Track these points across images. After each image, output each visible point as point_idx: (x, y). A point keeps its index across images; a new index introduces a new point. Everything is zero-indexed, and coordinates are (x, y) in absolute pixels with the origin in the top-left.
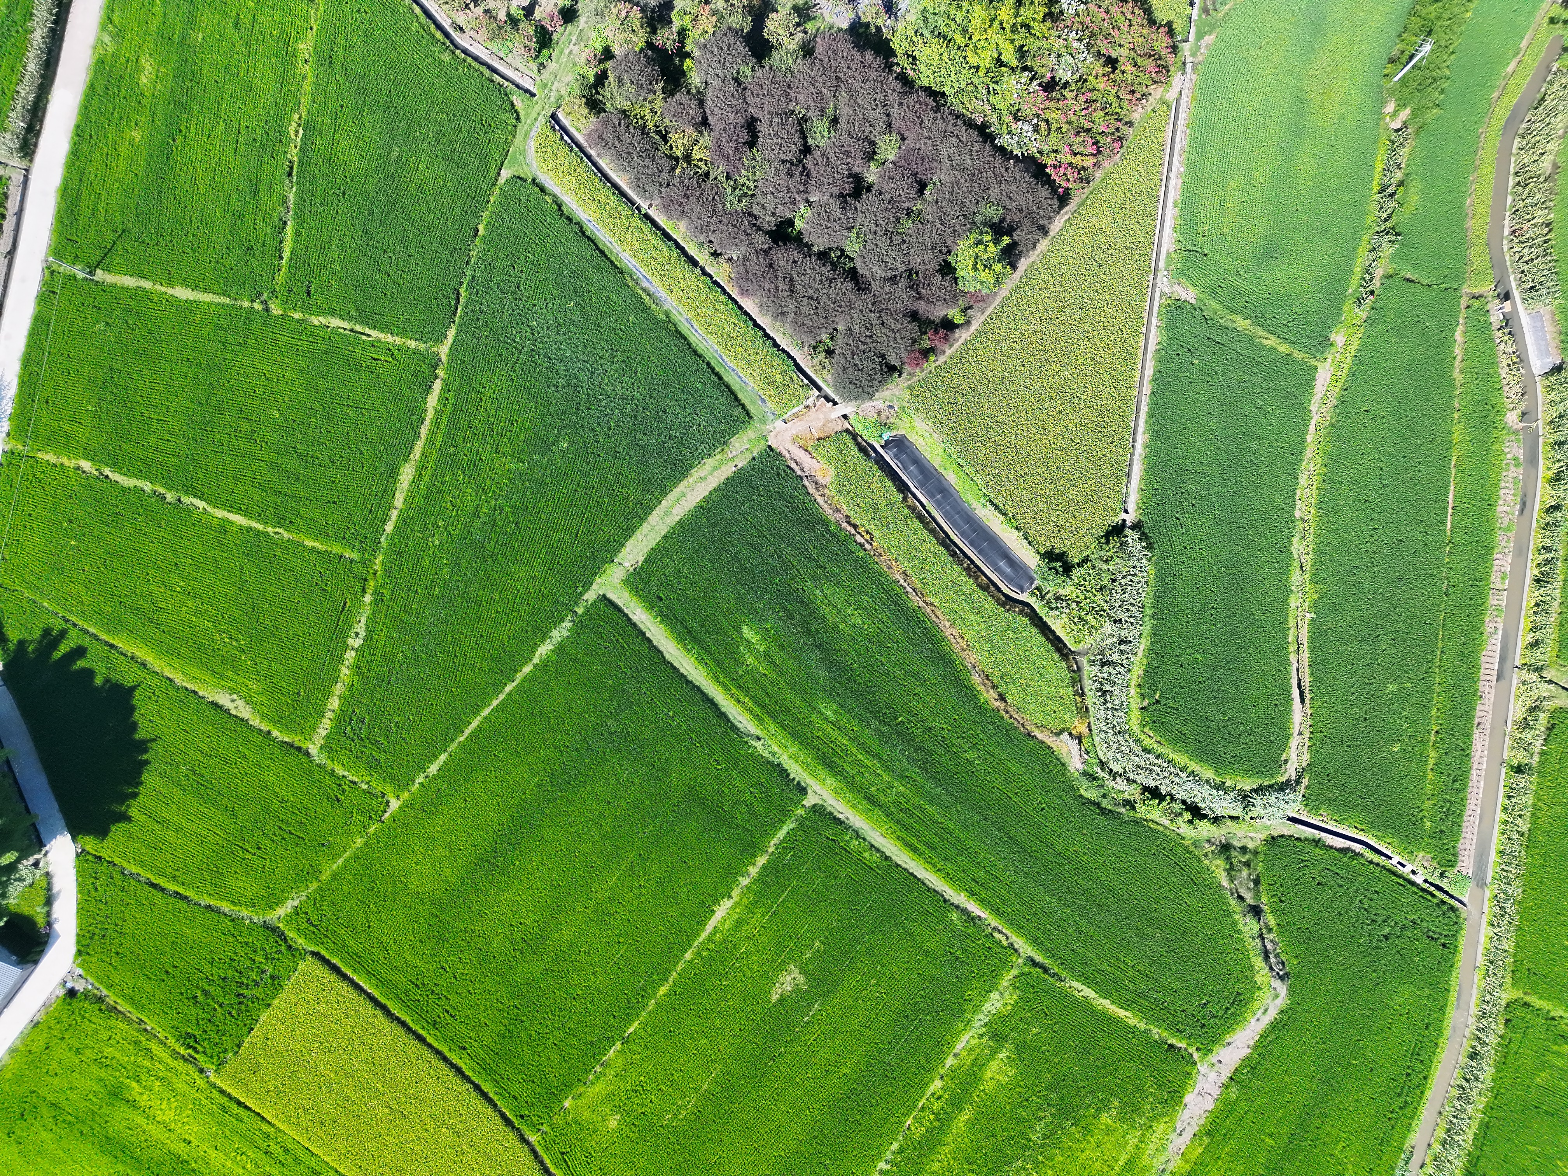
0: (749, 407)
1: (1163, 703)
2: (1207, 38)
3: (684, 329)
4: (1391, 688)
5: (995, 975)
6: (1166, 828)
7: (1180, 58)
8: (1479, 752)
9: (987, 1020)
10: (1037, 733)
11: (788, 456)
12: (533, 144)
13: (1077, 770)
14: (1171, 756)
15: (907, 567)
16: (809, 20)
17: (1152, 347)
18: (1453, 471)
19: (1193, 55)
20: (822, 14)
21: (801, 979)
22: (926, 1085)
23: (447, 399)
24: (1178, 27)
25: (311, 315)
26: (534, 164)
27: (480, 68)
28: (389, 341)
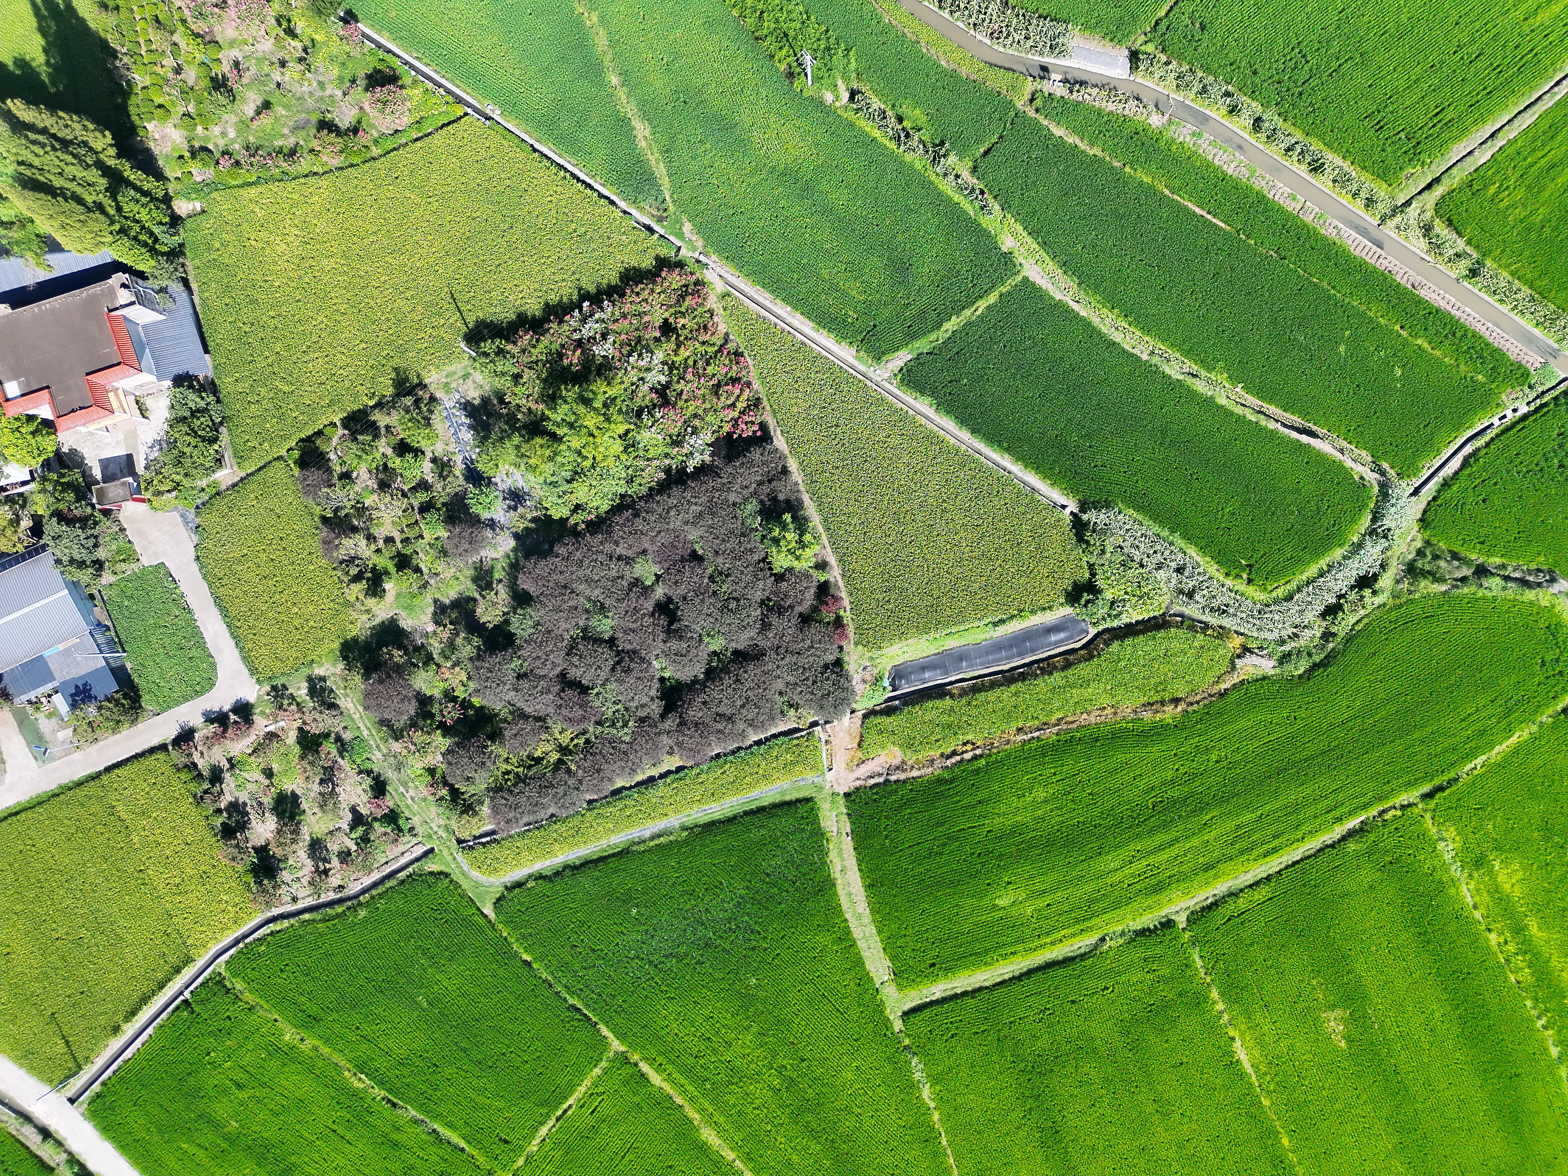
0: (801, 795)
1: (1252, 562)
2: (684, 229)
3: (704, 819)
4: (1342, 349)
5: (1422, 836)
6: (1367, 616)
7: (691, 263)
8: (1438, 298)
9: (1459, 864)
10: (1223, 686)
11: (861, 782)
12: (475, 874)
13: (1274, 667)
14: (1304, 578)
15: (1014, 726)
16: (491, 573)
17: (930, 412)
18: (1176, 197)
19: (694, 249)
20: (492, 559)
21: (1338, 1012)
22: (1488, 947)
23: (661, 1065)
24: (664, 252)
25: (527, 1150)
26: (492, 880)
27: (386, 886)
28: (584, 1090)
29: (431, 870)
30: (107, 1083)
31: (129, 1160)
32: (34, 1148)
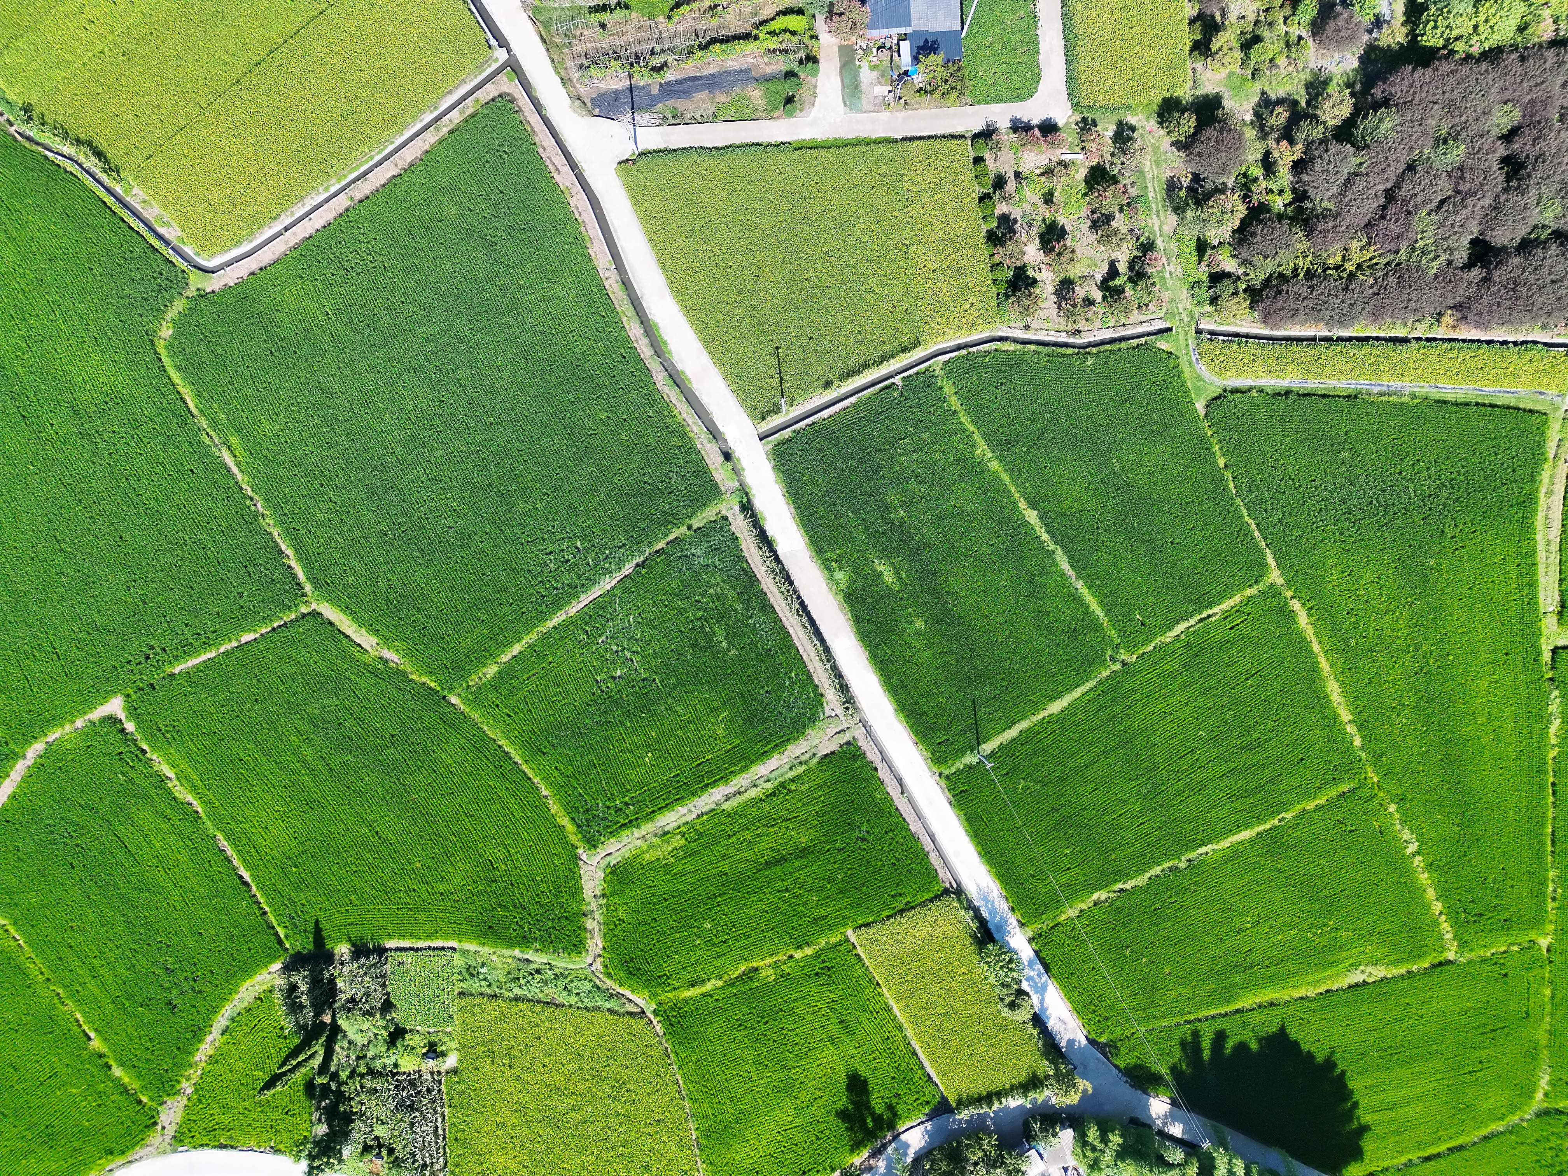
0: (1536, 407)
3: (1435, 394)
12: (1201, 366)
23: (1312, 609)
25: (1159, 638)
26: (1215, 378)
27: (1116, 346)
28: (1232, 604)
29: (1163, 348)
30: (799, 432)
31: (793, 510)
32: (712, 467)
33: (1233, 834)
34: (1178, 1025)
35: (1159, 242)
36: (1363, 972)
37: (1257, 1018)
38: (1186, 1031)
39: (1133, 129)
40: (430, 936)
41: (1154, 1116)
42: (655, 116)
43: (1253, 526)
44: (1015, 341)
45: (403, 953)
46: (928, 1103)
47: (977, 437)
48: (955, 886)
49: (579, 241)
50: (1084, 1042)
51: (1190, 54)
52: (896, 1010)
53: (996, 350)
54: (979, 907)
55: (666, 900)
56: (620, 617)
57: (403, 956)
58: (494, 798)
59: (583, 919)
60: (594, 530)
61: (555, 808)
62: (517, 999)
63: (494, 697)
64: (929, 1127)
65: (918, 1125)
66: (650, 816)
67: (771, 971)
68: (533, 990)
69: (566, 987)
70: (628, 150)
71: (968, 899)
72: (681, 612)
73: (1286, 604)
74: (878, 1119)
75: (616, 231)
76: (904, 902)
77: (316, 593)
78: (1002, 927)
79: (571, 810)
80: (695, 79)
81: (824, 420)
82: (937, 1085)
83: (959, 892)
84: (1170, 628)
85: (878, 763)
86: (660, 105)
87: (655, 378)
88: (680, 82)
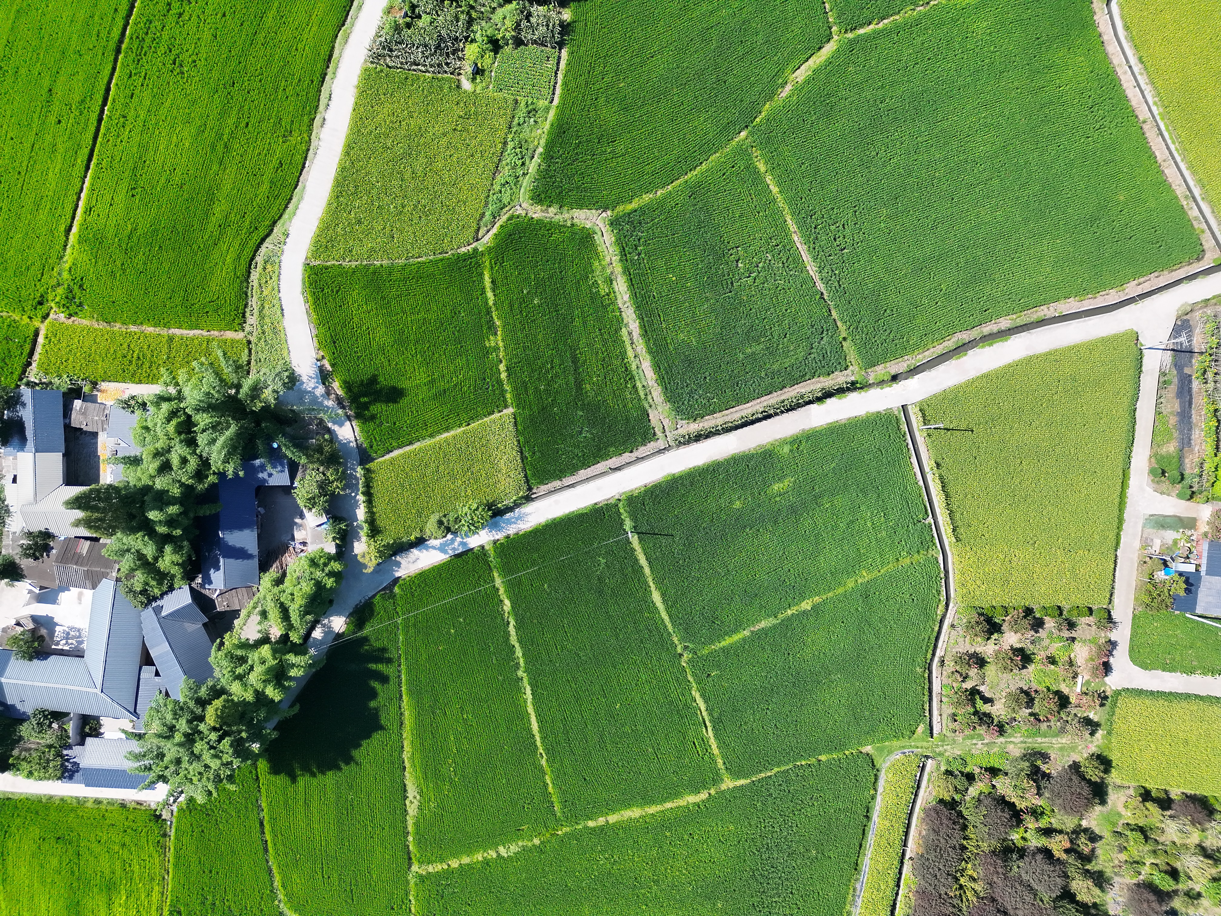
23: (699, 807)
25: (695, 686)
26: (888, 764)
27: (926, 693)
28: (713, 747)
29: (919, 729)
30: (903, 436)
31: (843, 422)
32: (888, 365)
33: (536, 716)
34: (398, 649)
35: (1002, 739)
36: (415, 797)
37: (393, 710)
38: (393, 654)
39: (1092, 734)
40: (565, 84)
41: (331, 618)
42: (1168, 367)
43: (769, 774)
44: (944, 616)
45: (556, 61)
46: (371, 447)
47: (875, 574)
48: (533, 496)
49: (1082, 292)
50: (397, 575)
51: (1143, 787)
52: (445, 435)
53: (940, 600)
54: (514, 512)
55: (561, 272)
56: (785, 273)
57: (553, 62)
58: (663, 153)
59: (558, 206)
60: (855, 264)
61: (647, 198)
62: (505, 143)
63: (742, 165)
64: (353, 445)
65: (355, 437)
66: (626, 271)
67: (493, 344)
68: (509, 158)
69: (508, 183)
70: (1145, 341)
71: (521, 504)
72: (780, 322)
73: (705, 788)
74: (366, 406)
75: (1084, 321)
76: (527, 455)
77: (846, 41)
78: (495, 526)
79: (642, 210)
80: (1190, 403)
81: (910, 458)
82: (383, 456)
83: (528, 499)
84: (703, 696)
85: (636, 454)
86: (1176, 372)
87: (965, 332)
88: (1190, 390)
